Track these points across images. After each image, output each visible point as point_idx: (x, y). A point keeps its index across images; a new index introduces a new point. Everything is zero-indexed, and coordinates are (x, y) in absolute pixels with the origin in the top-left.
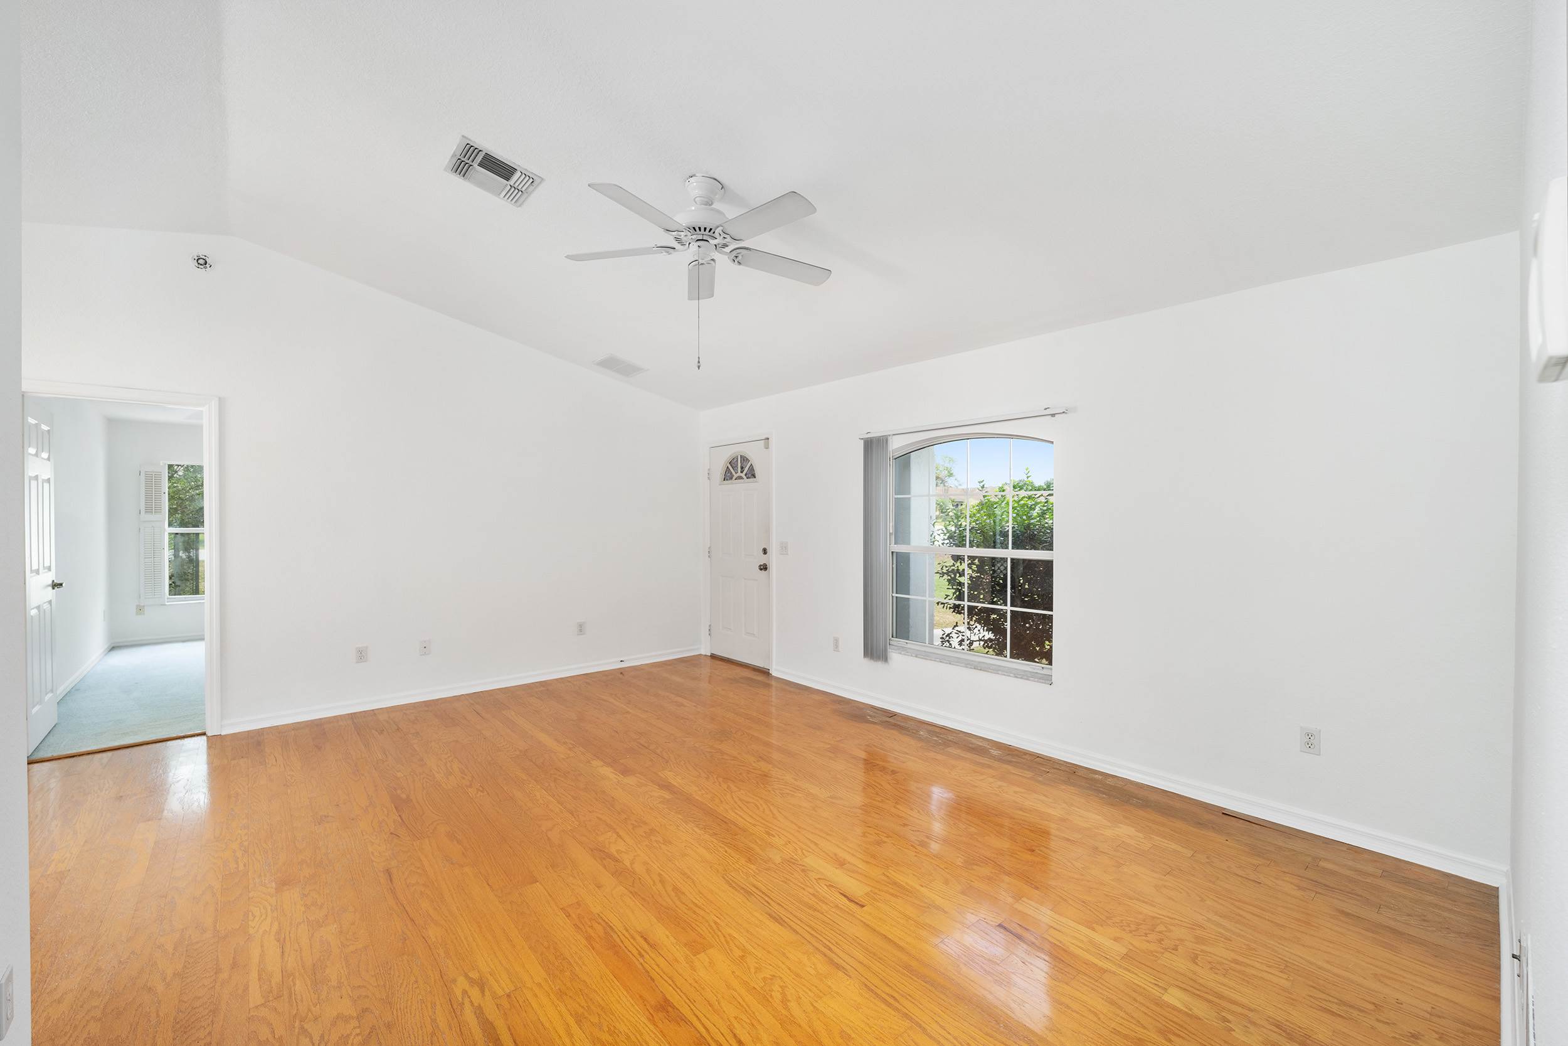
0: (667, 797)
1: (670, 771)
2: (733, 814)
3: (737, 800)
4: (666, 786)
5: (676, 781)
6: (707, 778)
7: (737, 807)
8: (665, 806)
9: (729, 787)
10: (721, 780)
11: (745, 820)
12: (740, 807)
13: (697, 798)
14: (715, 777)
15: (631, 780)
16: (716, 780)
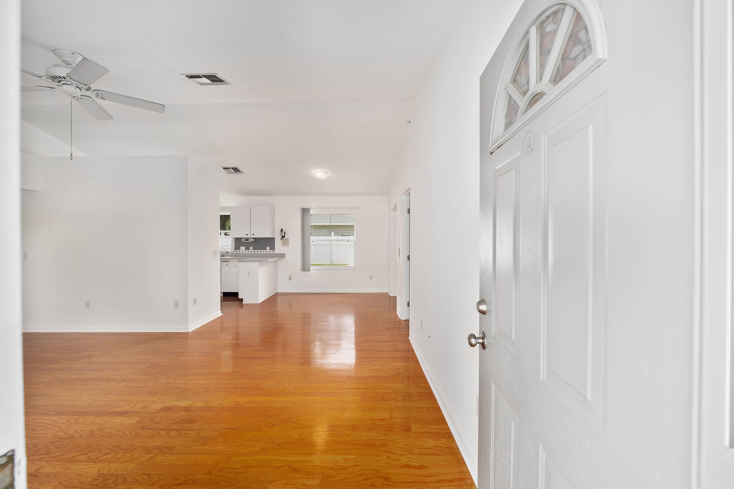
0: (116, 409)
1: (131, 423)
4: (123, 414)
5: (117, 419)
6: (91, 431)
8: (112, 405)
10: (78, 435)
13: (91, 417)
14: (84, 435)
16: (82, 433)
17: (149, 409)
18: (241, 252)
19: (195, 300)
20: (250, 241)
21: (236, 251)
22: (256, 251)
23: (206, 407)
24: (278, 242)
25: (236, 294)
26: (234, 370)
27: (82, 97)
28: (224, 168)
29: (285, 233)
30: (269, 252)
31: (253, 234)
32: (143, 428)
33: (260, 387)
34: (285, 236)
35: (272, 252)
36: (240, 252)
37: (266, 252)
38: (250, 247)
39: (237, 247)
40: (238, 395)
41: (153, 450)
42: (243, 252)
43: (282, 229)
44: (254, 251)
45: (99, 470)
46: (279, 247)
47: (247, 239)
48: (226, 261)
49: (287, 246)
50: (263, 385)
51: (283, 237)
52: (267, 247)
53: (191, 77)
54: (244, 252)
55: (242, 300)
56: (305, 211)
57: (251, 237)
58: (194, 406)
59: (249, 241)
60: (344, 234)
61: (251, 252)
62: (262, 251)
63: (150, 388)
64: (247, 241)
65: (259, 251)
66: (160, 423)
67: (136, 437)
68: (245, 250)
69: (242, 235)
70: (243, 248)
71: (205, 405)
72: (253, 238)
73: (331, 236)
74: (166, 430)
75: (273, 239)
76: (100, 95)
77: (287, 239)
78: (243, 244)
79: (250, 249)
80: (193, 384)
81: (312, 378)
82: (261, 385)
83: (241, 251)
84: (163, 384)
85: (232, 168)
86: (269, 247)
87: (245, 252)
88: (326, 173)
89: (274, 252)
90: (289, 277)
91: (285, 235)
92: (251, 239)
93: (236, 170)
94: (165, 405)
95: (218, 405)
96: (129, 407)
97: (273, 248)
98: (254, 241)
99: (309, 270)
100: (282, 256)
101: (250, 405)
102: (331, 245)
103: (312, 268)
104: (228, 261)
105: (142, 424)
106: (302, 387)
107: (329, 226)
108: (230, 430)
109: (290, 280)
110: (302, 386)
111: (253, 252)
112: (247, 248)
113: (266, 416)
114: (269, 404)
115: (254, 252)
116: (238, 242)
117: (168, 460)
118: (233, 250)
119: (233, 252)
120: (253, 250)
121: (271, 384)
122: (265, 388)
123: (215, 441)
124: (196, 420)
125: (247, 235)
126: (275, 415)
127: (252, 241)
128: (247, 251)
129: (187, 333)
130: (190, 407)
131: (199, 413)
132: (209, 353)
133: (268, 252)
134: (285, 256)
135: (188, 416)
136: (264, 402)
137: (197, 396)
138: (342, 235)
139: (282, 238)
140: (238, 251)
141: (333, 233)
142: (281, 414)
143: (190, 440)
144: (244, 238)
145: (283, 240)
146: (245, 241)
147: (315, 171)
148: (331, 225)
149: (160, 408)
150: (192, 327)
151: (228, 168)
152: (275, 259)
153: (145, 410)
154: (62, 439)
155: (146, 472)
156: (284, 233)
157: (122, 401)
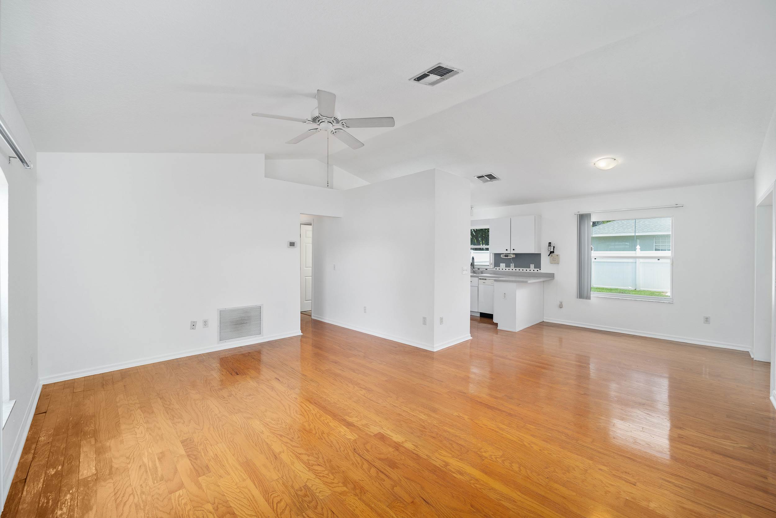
0: (348, 417)
1: (350, 439)
2: (310, 407)
3: (307, 417)
4: (349, 425)
5: (343, 430)
6: (323, 433)
7: (307, 411)
8: (347, 411)
9: (309, 425)
10: (314, 432)
11: (305, 405)
12: (306, 411)
13: (329, 417)
14: (317, 435)
15: (375, 430)
16: (317, 431)
17: (369, 430)
18: (501, 270)
19: (441, 319)
20: (510, 257)
21: (495, 268)
22: (518, 269)
23: (414, 453)
24: (545, 260)
25: (490, 316)
26: (459, 414)
27: (336, 131)
28: (479, 177)
29: (554, 247)
30: (534, 270)
31: (514, 250)
32: (355, 449)
33: (479, 453)
34: (555, 252)
35: (538, 271)
36: (499, 269)
37: (530, 270)
38: (511, 264)
39: (497, 264)
40: (451, 454)
41: (350, 483)
42: (502, 269)
43: (550, 243)
44: (516, 268)
45: (308, 479)
46: (546, 266)
47: (506, 255)
48: (483, 279)
49: (557, 264)
50: (485, 452)
51: (552, 252)
52: (531, 265)
53: (419, 79)
54: (504, 270)
55: (496, 324)
56: (582, 218)
57: (511, 253)
58: (404, 445)
59: (508, 257)
60: (660, 248)
61: (512, 270)
62: (525, 269)
63: (379, 405)
64: (507, 258)
65: (521, 269)
66: (369, 451)
67: (346, 458)
68: (505, 267)
69: (502, 250)
70: (503, 265)
71: (414, 450)
72: (514, 254)
73: (635, 250)
74: (370, 464)
75: (539, 255)
76: (344, 124)
77: (557, 255)
78: (503, 261)
79: (511, 267)
80: (414, 415)
81: (557, 473)
82: (482, 450)
83: (501, 268)
84: (390, 405)
85: (486, 176)
86: (533, 265)
87: (506, 269)
88: (615, 160)
89: (539, 271)
90: (558, 303)
91: (554, 250)
92: (512, 255)
93: (491, 177)
94: (382, 431)
95: (425, 457)
96: (356, 419)
97: (538, 266)
98: (515, 257)
99: (588, 298)
100: (551, 276)
101: (458, 476)
102: (636, 263)
103: (593, 295)
104: (486, 279)
105: (356, 445)
106: (538, 482)
107: (633, 236)
108: (424, 502)
109: (561, 308)
110: (538, 480)
111: (514, 270)
112: (508, 266)
113: (472, 506)
114: (483, 487)
115: (516, 270)
116: (498, 258)
117: (354, 506)
118: (492, 266)
119: (492, 270)
120: (514, 267)
121: (495, 455)
122: (486, 458)
123: (403, 509)
124: (398, 466)
125: (507, 250)
126: (484, 511)
127: (512, 257)
128: (507, 269)
129: (432, 353)
130: (400, 445)
131: (404, 458)
132: (442, 382)
133: (532, 271)
134: (554, 277)
135: (394, 456)
136: (477, 480)
137: (412, 433)
138: (656, 250)
139: (550, 254)
140: (498, 268)
141: (638, 247)
142: (492, 515)
143: (382, 492)
144: (503, 254)
145: (552, 256)
146: (504, 257)
147: (595, 160)
148: (636, 236)
149: (376, 432)
150: (437, 346)
151: (483, 176)
152: (542, 280)
153: (365, 429)
154: (305, 430)
155: (333, 509)
156: (552, 248)
157: (354, 411)
